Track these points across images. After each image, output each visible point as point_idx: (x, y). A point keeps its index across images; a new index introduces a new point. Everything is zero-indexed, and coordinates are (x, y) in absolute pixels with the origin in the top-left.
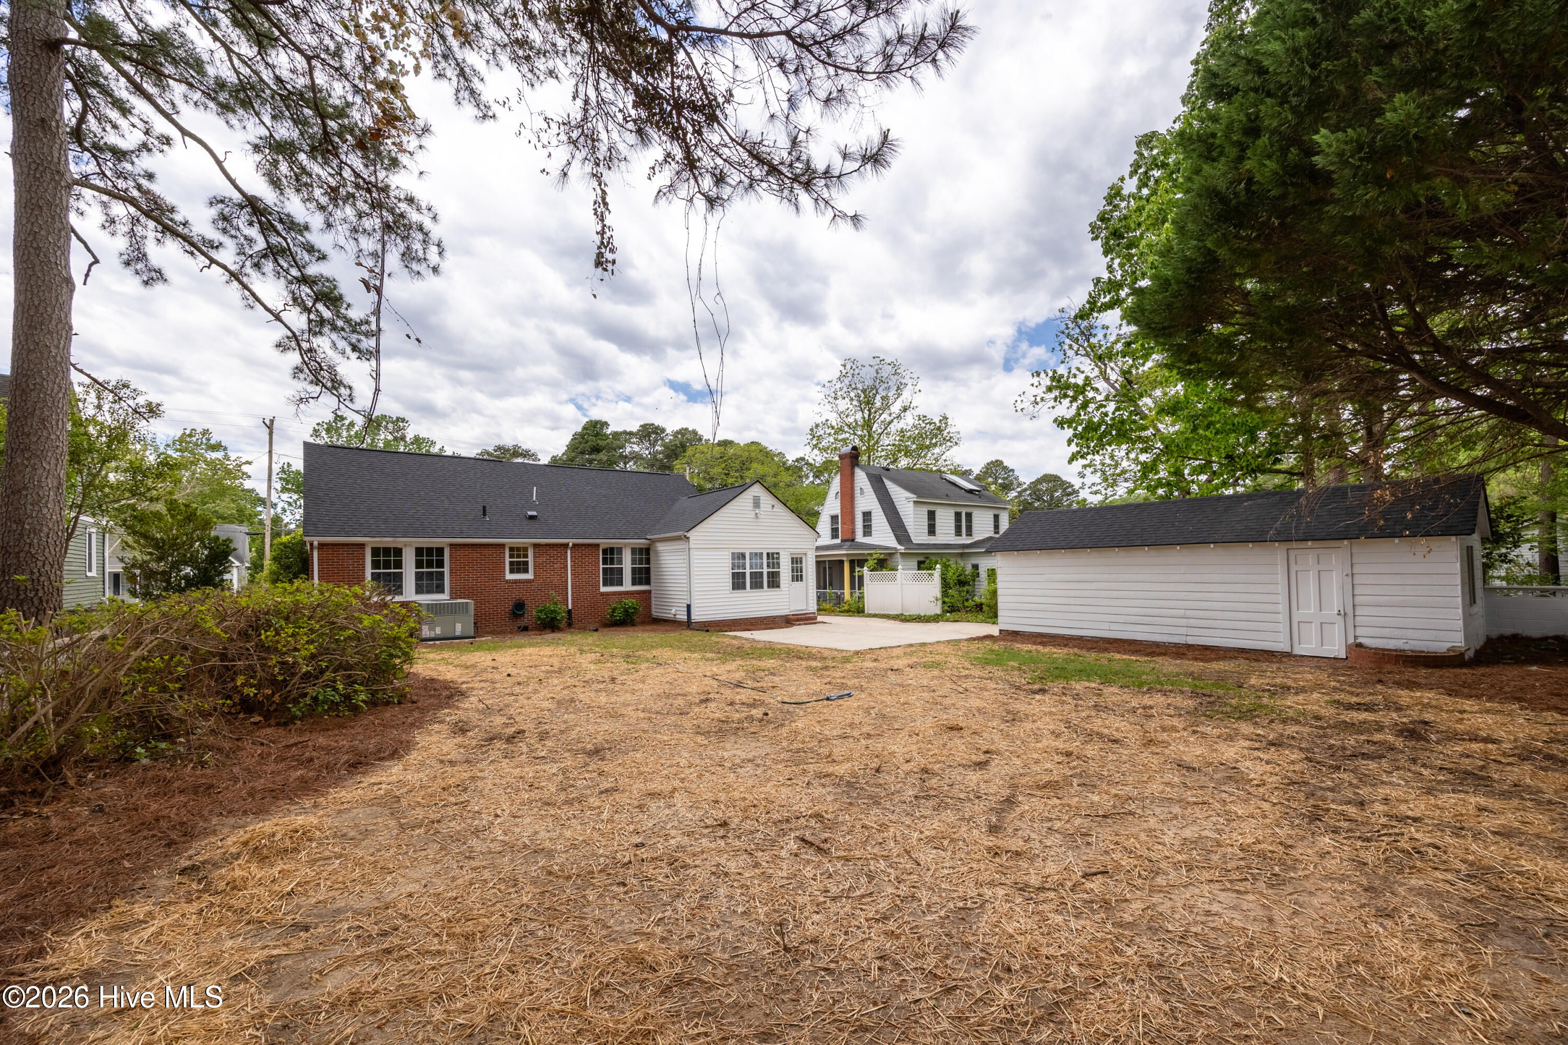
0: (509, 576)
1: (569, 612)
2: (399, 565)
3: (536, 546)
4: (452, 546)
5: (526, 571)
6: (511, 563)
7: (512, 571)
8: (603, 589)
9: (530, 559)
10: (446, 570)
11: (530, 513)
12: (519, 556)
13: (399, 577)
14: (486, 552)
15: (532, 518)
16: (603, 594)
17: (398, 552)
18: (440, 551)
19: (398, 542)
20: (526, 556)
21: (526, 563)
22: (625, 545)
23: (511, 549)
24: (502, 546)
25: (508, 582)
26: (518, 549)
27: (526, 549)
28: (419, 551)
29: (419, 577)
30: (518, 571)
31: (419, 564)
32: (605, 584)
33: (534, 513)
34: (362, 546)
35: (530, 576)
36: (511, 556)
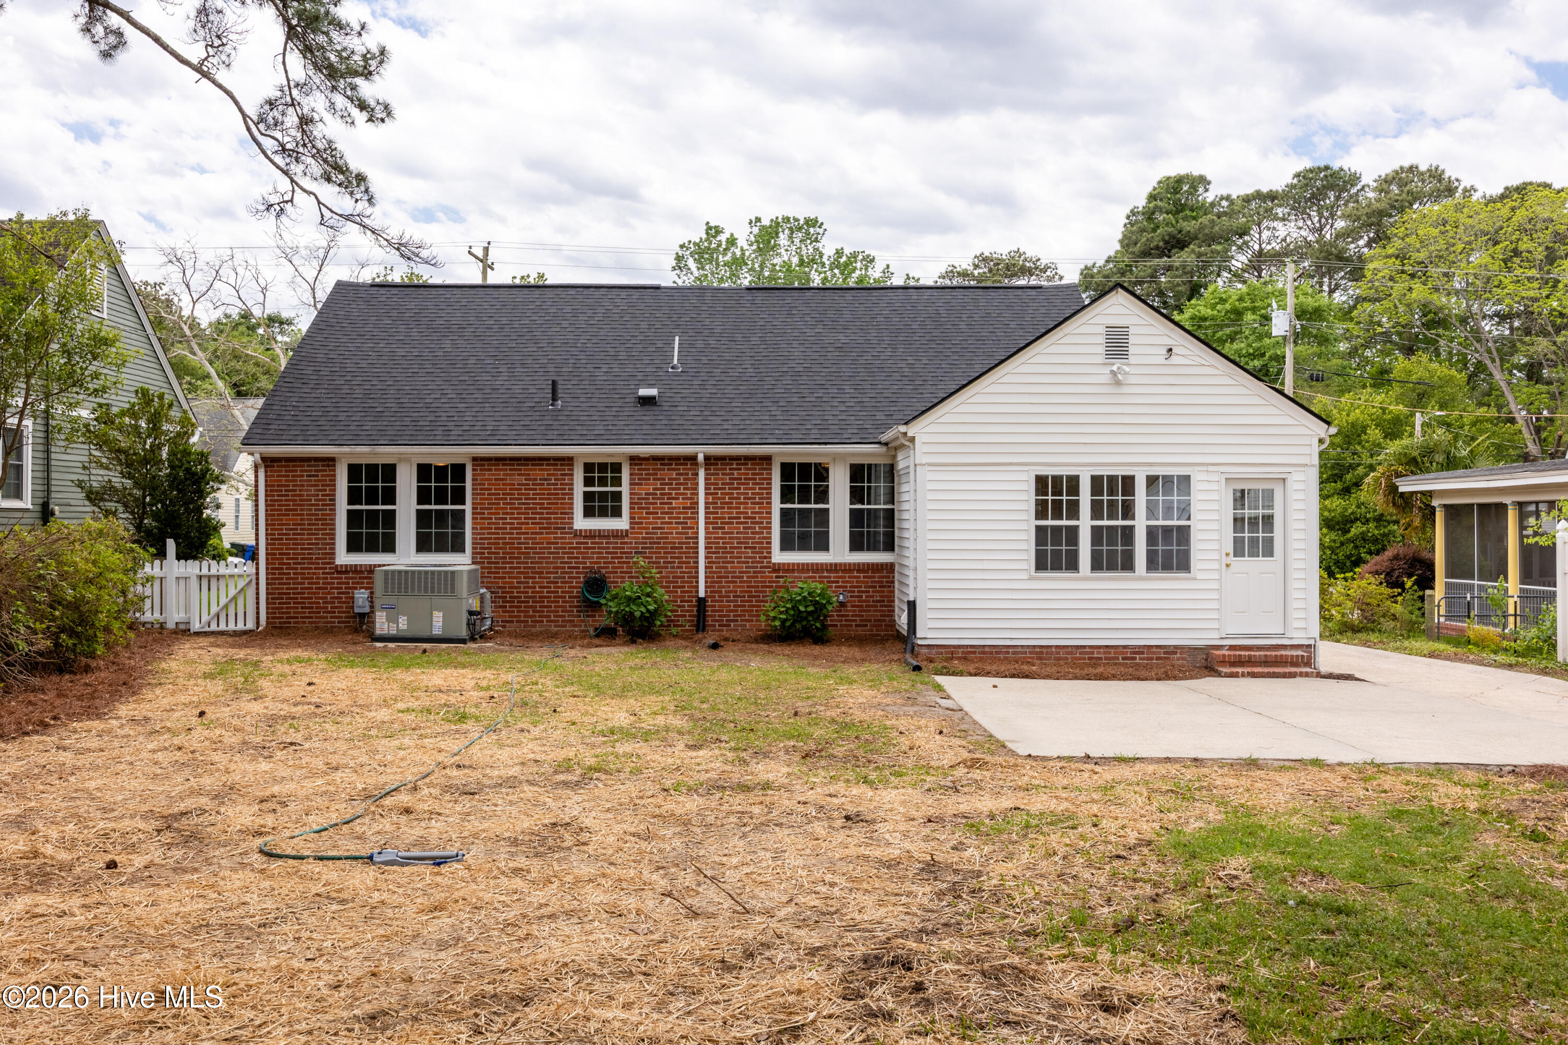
0: (581, 523)
1: (701, 602)
2: (390, 496)
3: (634, 460)
4: (477, 460)
5: (617, 513)
6: (588, 497)
7: (589, 512)
8: (779, 557)
9: (625, 489)
10: (468, 507)
11: (643, 392)
12: (603, 482)
13: (390, 518)
14: (538, 473)
15: (647, 401)
16: (778, 569)
17: (390, 471)
18: (458, 471)
19: (383, 454)
20: (617, 482)
21: (617, 496)
22: (836, 457)
23: (588, 467)
24: (568, 461)
25: (578, 534)
26: (603, 467)
27: (617, 468)
28: (424, 471)
29: (423, 518)
30: (603, 513)
31: (423, 496)
32: (786, 545)
33: (653, 392)
34: (330, 462)
35: (621, 524)
36: (588, 482)
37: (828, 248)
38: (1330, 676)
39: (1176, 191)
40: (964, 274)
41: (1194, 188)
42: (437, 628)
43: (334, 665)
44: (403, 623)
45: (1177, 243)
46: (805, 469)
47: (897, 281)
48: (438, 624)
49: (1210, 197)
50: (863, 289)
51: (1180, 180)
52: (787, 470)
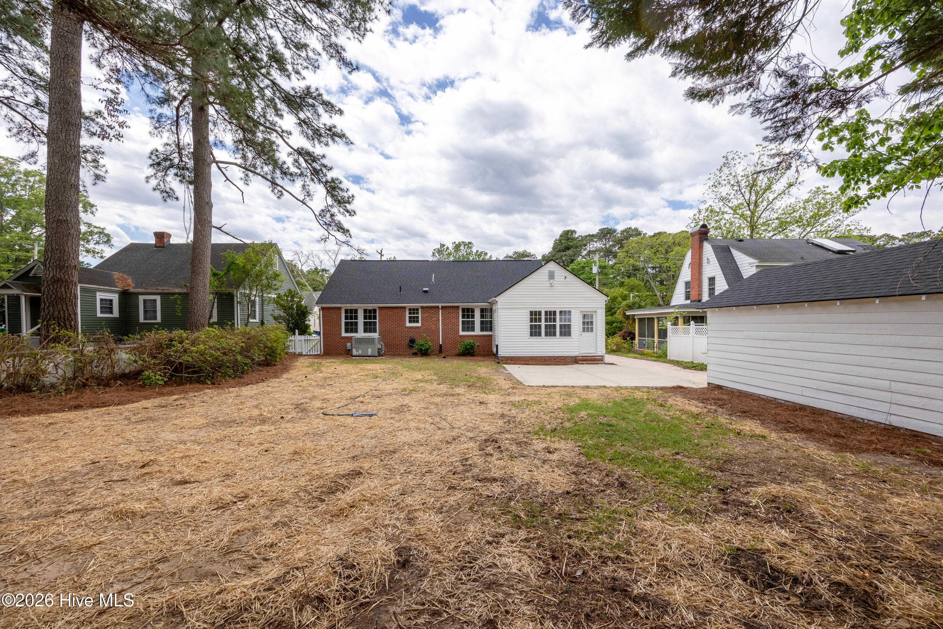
0: (408, 324)
1: (441, 346)
2: (356, 318)
3: (422, 307)
4: (380, 308)
5: (418, 322)
6: (410, 317)
7: (410, 322)
8: (461, 333)
9: (420, 315)
10: (377, 321)
11: (424, 289)
12: (414, 313)
13: (356, 324)
14: (396, 311)
15: (426, 292)
16: (461, 336)
17: (356, 311)
18: (375, 311)
19: (354, 306)
20: (418, 313)
21: (418, 317)
22: (477, 306)
23: (410, 310)
24: (404, 308)
25: (407, 327)
26: (414, 310)
27: (417, 310)
28: (365, 311)
29: (365, 324)
30: (414, 322)
31: (365, 318)
32: (463, 330)
33: (427, 289)
34: (340, 308)
35: (419, 325)
36: (410, 313)
37: (474, 250)
38: (608, 364)
39: (567, 234)
40: (510, 257)
41: (572, 234)
42: (369, 354)
43: (342, 363)
44: (360, 352)
45: (567, 248)
46: (468, 310)
47: (494, 259)
48: (370, 352)
49: (576, 236)
50: (484, 261)
51: (568, 231)
52: (463, 310)
